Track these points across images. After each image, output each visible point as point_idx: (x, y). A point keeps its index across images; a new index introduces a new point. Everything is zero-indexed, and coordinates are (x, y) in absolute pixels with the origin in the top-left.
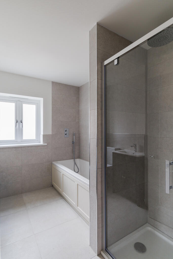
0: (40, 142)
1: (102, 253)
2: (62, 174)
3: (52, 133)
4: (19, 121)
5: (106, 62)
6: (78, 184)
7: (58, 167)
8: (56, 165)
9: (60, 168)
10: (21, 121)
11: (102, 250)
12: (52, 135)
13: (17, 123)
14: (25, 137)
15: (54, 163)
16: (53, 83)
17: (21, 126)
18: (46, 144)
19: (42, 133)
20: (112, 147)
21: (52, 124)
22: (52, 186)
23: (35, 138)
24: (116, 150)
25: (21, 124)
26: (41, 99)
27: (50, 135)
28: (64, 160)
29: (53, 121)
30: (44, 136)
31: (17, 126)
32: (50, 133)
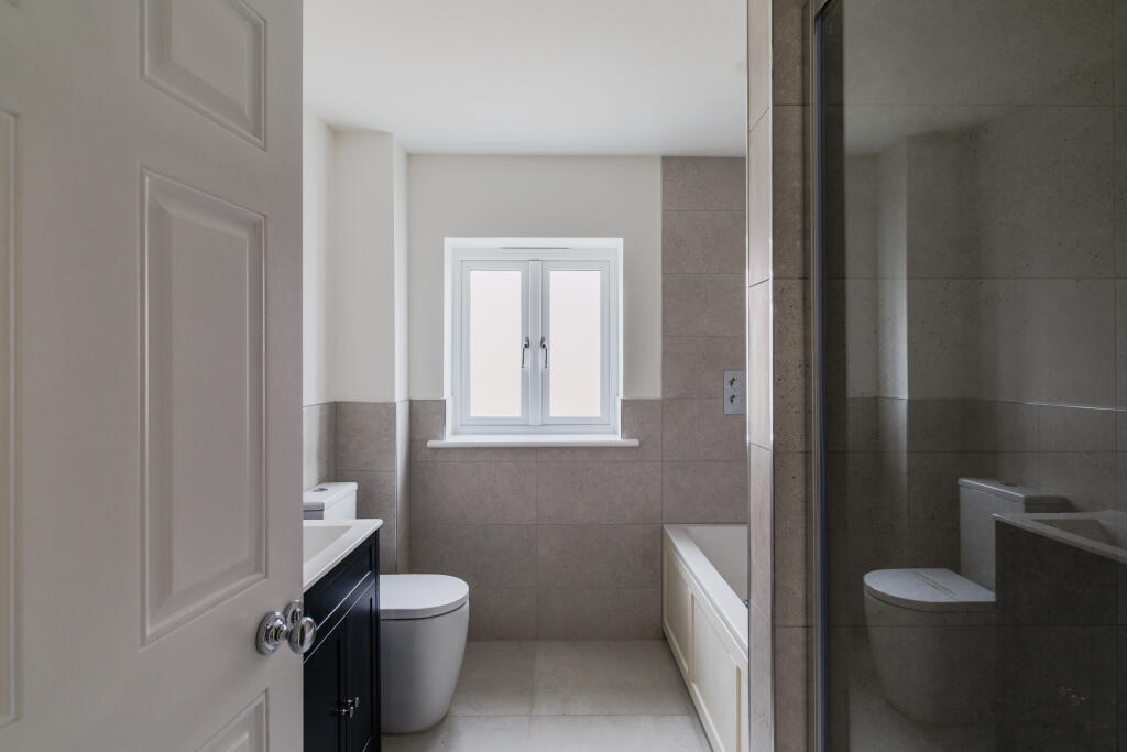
0: (610, 434)
2: (689, 590)
3: (663, 394)
4: (535, 341)
6: (739, 670)
7: (678, 553)
8: (671, 545)
10: (543, 339)
12: (663, 400)
13: (529, 352)
14: (559, 407)
15: (669, 531)
16: (669, 162)
17: (541, 362)
18: (635, 442)
19: (620, 394)
20: (1008, 484)
21: (665, 353)
22: (664, 638)
23: (599, 413)
24: (1032, 505)
25: (541, 352)
27: (654, 401)
28: (723, 523)
29: (670, 336)
30: (625, 403)
31: (528, 364)
32: (653, 390)
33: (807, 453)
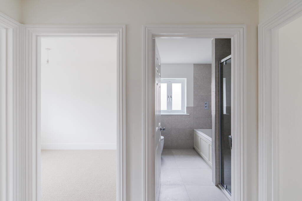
0: (184, 113)
1: (219, 185)
2: (200, 138)
4: (169, 96)
5: (222, 61)
6: (209, 145)
7: (197, 132)
8: (196, 131)
9: (199, 134)
10: (171, 96)
11: (219, 184)
12: (194, 107)
13: (168, 98)
14: (174, 108)
15: (195, 130)
16: (194, 64)
17: (171, 100)
18: (189, 114)
19: (186, 106)
21: (194, 99)
22: (194, 149)
23: (181, 110)
25: (171, 98)
26: (186, 79)
27: (192, 107)
29: (195, 95)
30: (187, 108)
31: (168, 100)
32: (192, 105)
33: (219, 111)
